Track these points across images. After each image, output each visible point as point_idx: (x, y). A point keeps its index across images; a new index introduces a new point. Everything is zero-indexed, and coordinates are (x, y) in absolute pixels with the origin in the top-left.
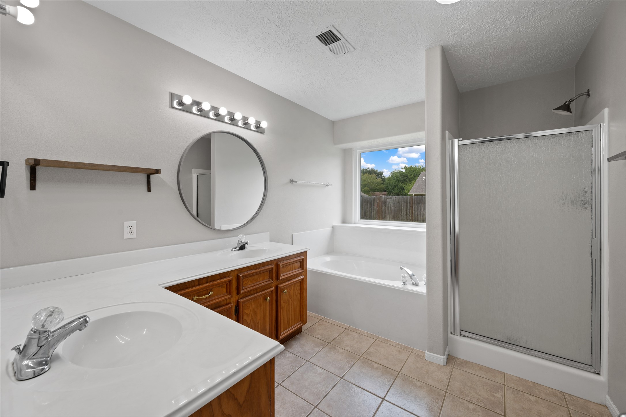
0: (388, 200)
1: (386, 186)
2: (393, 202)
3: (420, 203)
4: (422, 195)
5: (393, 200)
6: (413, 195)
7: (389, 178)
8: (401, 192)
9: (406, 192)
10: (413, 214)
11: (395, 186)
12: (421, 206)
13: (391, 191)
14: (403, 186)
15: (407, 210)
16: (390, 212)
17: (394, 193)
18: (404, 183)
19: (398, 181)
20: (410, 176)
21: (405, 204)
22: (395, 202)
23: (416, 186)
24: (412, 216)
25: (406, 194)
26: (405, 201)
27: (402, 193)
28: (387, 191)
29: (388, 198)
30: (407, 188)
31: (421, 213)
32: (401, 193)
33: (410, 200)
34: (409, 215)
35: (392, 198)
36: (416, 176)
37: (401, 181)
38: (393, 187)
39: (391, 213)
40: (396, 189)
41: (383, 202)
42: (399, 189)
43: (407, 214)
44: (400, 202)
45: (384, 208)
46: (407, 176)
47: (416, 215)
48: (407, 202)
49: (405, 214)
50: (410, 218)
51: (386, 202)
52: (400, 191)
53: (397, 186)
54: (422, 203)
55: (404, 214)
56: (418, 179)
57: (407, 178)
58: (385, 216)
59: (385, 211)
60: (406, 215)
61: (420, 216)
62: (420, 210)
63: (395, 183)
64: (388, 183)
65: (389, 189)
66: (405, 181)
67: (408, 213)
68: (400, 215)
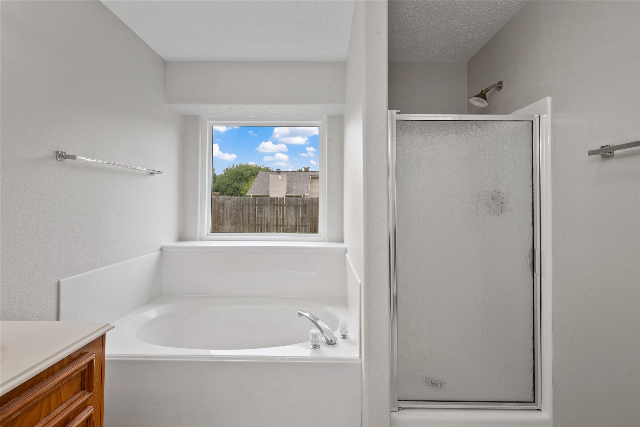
0: (226, 202)
1: (217, 185)
2: (232, 204)
3: (264, 205)
4: (266, 196)
5: (233, 202)
6: (252, 196)
7: (221, 176)
8: (237, 192)
9: (242, 192)
10: (257, 218)
11: (228, 186)
12: (265, 209)
13: (224, 191)
14: (238, 186)
15: (249, 214)
16: (229, 216)
17: (228, 194)
18: (239, 182)
19: (233, 179)
20: (246, 175)
21: (248, 206)
22: (236, 205)
23: (255, 187)
24: (255, 221)
25: (242, 195)
26: (247, 203)
27: (237, 194)
28: (219, 191)
29: (227, 199)
30: (243, 188)
31: (264, 216)
32: (235, 193)
33: (252, 202)
34: (252, 220)
35: (232, 199)
36: (252, 176)
37: (236, 179)
38: (226, 187)
39: (230, 218)
40: (230, 188)
41: (220, 204)
42: (233, 188)
43: (249, 218)
44: (241, 204)
45: (221, 211)
46: (243, 175)
47: (260, 220)
48: (249, 205)
49: (247, 218)
50: (253, 223)
51: (224, 205)
52: (235, 191)
53: (231, 186)
54: (266, 205)
55: (245, 218)
56: (256, 179)
57: (242, 176)
58: (223, 221)
59: (223, 215)
60: (248, 220)
61: (264, 221)
62: (264, 213)
63: (229, 182)
64: (220, 182)
65: (222, 188)
66: (241, 180)
67: (251, 217)
68: (241, 220)
